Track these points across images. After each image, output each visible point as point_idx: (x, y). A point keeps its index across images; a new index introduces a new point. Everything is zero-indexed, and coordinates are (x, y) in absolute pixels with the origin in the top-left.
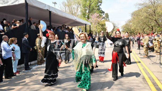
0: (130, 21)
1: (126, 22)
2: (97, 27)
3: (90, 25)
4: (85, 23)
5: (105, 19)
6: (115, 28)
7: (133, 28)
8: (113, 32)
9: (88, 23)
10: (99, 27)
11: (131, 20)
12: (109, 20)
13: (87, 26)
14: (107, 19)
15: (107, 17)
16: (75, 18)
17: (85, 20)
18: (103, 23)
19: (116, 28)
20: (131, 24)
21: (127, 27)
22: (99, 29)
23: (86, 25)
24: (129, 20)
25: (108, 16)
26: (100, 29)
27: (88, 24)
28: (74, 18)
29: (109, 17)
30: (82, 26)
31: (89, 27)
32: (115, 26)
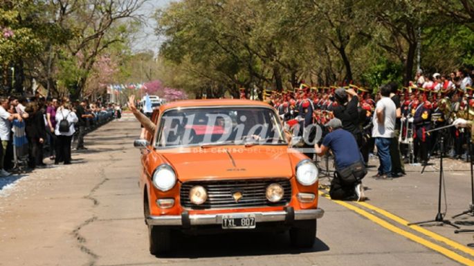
6: (114, 25)
8: (97, 57)
19: (120, 23)
32: (109, 12)
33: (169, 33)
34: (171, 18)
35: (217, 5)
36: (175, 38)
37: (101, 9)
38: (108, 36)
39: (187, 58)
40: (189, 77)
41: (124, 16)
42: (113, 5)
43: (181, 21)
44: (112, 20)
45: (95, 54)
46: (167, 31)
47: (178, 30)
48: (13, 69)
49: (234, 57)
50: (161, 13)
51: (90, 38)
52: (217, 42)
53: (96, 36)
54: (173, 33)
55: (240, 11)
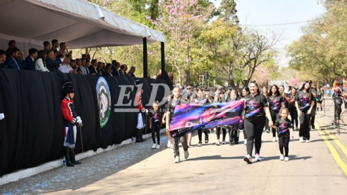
0: (320, 26)
1: (303, 28)
2: (192, 50)
3: (162, 44)
4: (144, 35)
5: (222, 19)
6: (263, 53)
7: (332, 52)
8: (256, 68)
9: (156, 36)
10: (200, 51)
11: (322, 21)
12: (238, 22)
13: (148, 46)
14: (231, 18)
15: (231, 8)
16: (102, 16)
17: (141, 22)
18: (213, 36)
19: (267, 52)
20: (324, 36)
21: (310, 49)
22: (201, 56)
23: (145, 41)
24: (317, 19)
25: (235, 5)
26: (202, 59)
27: (152, 38)
28: (97, 12)
29: (236, 8)
30: (131, 48)
31: (160, 52)
32: (261, 47)
33: (293, 56)
34: (292, 49)
35: (315, 41)
36: (296, 58)
37: (257, 46)
38: (260, 59)
39: (302, 68)
40: (309, 76)
41: (267, 49)
42: (263, 44)
43: (297, 50)
44: (261, 51)
45: (255, 66)
46: (291, 55)
47: (298, 54)
48: (203, 76)
49: (327, 66)
50: (288, 47)
51: (251, 59)
52: (317, 58)
53: (254, 58)
54: (295, 56)
55: (326, 43)
